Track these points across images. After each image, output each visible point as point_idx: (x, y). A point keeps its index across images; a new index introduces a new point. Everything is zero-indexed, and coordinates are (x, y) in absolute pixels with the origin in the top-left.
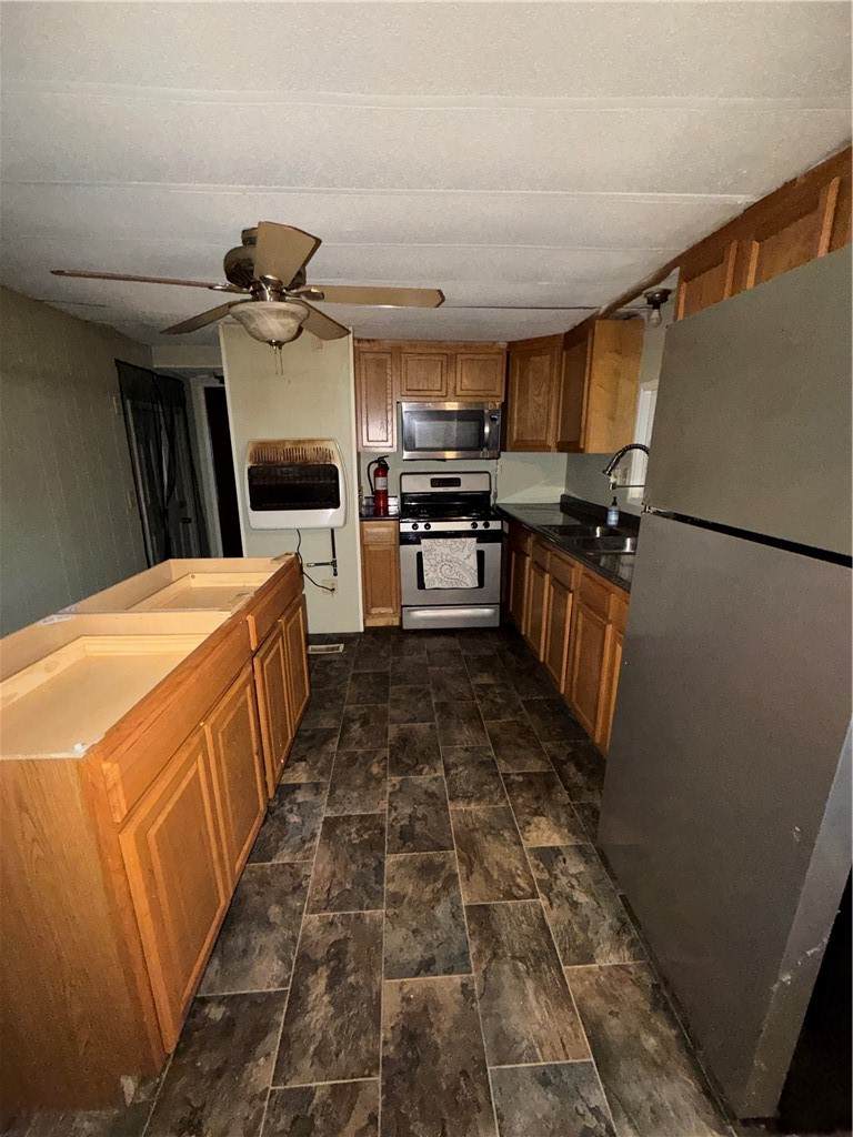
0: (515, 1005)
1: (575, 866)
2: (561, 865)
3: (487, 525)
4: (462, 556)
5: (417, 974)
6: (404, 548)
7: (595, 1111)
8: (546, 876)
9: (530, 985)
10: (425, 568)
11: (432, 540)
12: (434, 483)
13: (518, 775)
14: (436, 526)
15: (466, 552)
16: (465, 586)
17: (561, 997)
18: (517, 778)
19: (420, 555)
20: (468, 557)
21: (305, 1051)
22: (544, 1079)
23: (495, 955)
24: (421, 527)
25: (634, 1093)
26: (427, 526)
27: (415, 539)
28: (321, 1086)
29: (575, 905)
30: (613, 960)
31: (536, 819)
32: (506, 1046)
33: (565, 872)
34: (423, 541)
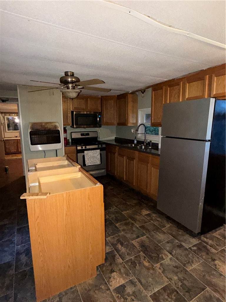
0: (157, 236)
1: (154, 215)
2: (152, 216)
3: (102, 146)
4: (96, 155)
5: (137, 239)
6: (79, 154)
7: (177, 243)
8: (150, 218)
9: (158, 233)
10: (86, 159)
11: (87, 151)
12: (82, 135)
13: (133, 204)
14: (88, 147)
15: (97, 154)
16: (97, 164)
17: (164, 233)
18: (133, 205)
19: (84, 156)
20: (98, 155)
21: (125, 255)
22: (168, 242)
23: (149, 232)
24: (84, 148)
25: (181, 239)
26: (85, 147)
27: (82, 151)
28: (133, 258)
29: (158, 220)
30: (169, 226)
31: (142, 210)
32: (160, 241)
33: (153, 217)
34: (85, 152)
